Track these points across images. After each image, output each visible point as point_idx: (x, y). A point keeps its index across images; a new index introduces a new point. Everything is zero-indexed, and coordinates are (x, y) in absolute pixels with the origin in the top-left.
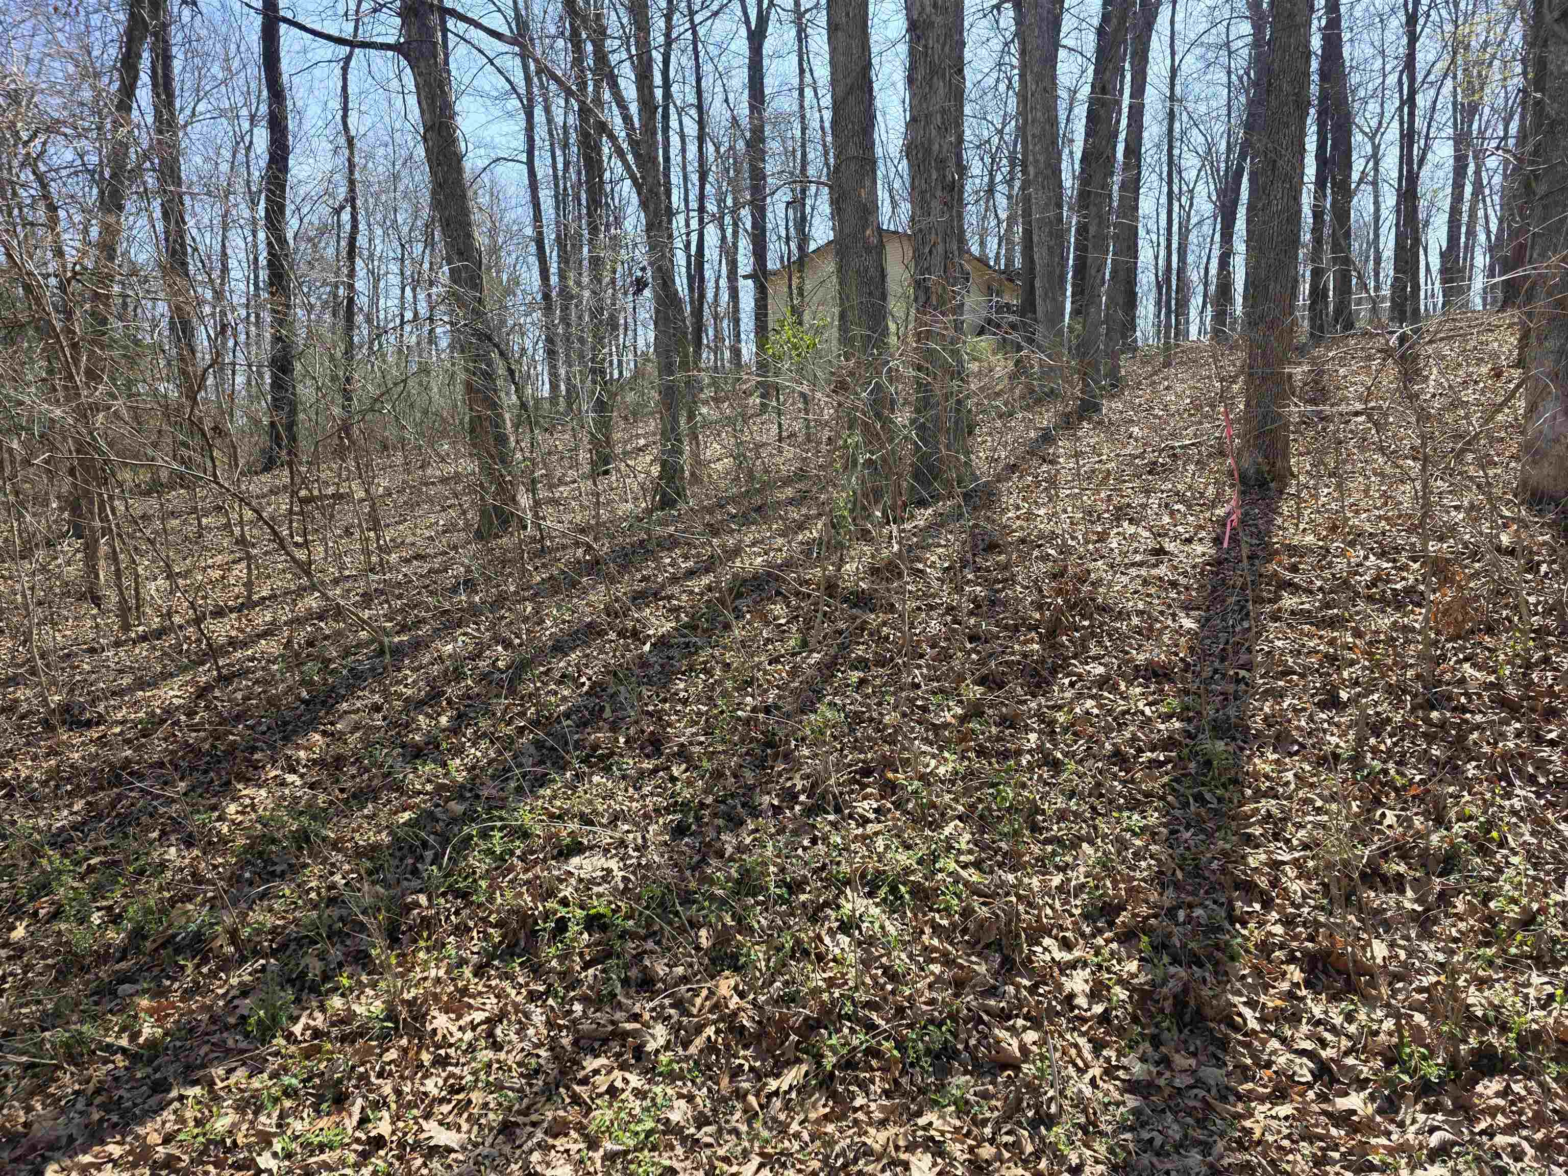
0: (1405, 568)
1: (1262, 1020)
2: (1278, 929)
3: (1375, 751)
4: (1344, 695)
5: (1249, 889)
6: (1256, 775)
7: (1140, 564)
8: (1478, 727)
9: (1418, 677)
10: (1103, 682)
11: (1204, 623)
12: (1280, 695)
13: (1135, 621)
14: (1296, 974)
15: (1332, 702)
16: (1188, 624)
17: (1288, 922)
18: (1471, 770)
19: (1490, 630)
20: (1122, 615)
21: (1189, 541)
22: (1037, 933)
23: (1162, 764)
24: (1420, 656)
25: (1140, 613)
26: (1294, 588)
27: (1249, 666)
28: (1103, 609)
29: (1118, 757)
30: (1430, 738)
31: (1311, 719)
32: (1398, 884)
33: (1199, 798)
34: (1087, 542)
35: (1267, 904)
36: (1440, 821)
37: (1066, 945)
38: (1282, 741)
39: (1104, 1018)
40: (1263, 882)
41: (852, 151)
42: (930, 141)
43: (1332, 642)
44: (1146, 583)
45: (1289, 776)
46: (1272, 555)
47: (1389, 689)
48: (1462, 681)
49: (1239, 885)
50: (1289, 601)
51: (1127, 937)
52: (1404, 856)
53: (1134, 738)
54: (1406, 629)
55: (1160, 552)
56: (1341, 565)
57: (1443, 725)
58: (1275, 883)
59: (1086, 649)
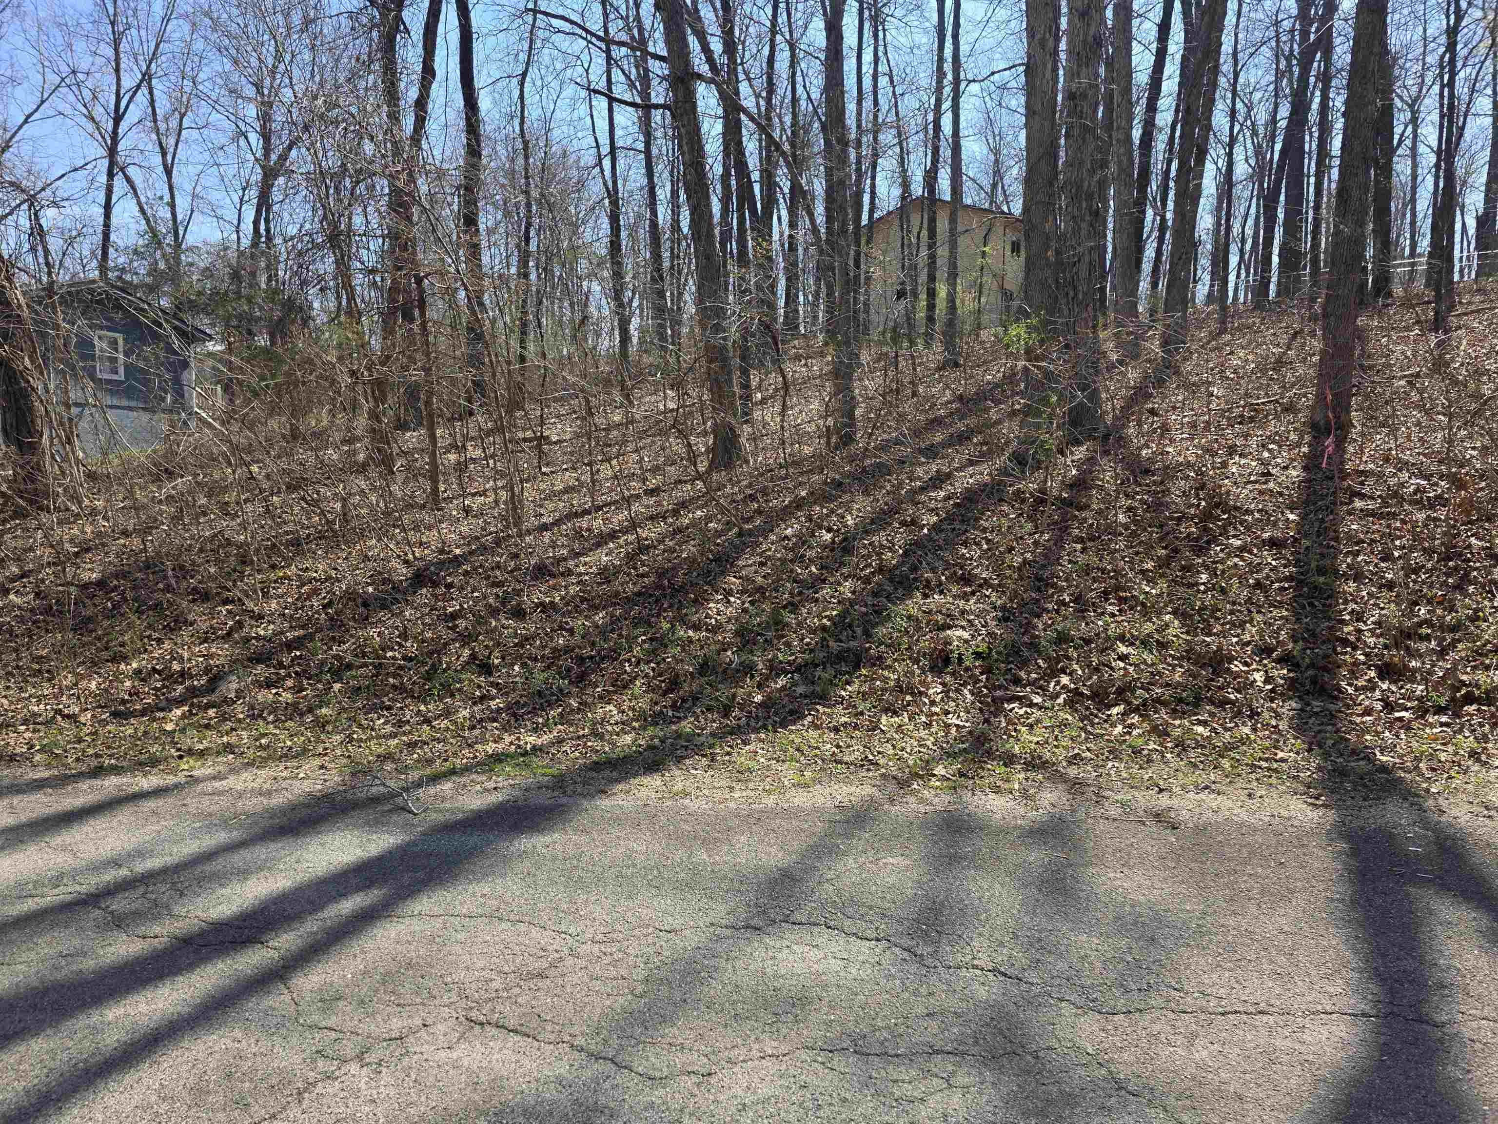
0: (1437, 484)
1: (1356, 690)
2: (1362, 658)
3: (1415, 581)
4: (1396, 554)
5: (1345, 642)
6: (1345, 592)
7: (1256, 482)
8: (1476, 569)
9: (1442, 544)
10: (1242, 549)
11: (1303, 517)
12: (1357, 554)
13: (1257, 515)
14: (1372, 674)
15: (1387, 557)
16: (1292, 517)
17: (1367, 655)
18: (1471, 589)
19: (1489, 520)
20: (1248, 512)
21: (1286, 468)
22: (1231, 660)
23: (1286, 589)
24: (1445, 534)
25: (1259, 511)
26: (1362, 496)
27: (1337, 539)
28: (1236, 508)
29: (1258, 584)
30: (1449, 575)
31: (1376, 565)
32: (1428, 638)
33: (1311, 605)
34: (1214, 468)
35: (1355, 648)
36: (1452, 609)
37: (1246, 664)
38: (1358, 577)
39: (1273, 691)
40: (1352, 638)
41: (1041, 197)
42: (1082, 180)
43: (1389, 526)
44: (1261, 493)
45: (1364, 593)
46: (1344, 476)
47: (1424, 549)
48: (1470, 546)
49: (1339, 639)
50: (1358, 504)
51: (1280, 661)
52: (1431, 625)
53: (1268, 576)
54: (1435, 519)
55: (1269, 474)
56: (1392, 481)
57: (1456, 569)
58: (1358, 639)
59: (1226, 532)
